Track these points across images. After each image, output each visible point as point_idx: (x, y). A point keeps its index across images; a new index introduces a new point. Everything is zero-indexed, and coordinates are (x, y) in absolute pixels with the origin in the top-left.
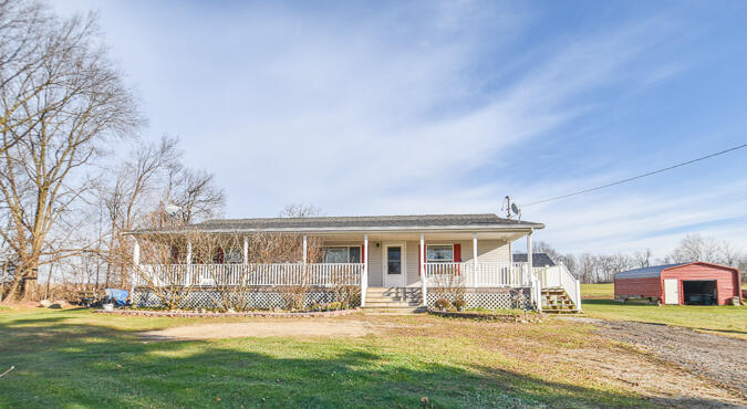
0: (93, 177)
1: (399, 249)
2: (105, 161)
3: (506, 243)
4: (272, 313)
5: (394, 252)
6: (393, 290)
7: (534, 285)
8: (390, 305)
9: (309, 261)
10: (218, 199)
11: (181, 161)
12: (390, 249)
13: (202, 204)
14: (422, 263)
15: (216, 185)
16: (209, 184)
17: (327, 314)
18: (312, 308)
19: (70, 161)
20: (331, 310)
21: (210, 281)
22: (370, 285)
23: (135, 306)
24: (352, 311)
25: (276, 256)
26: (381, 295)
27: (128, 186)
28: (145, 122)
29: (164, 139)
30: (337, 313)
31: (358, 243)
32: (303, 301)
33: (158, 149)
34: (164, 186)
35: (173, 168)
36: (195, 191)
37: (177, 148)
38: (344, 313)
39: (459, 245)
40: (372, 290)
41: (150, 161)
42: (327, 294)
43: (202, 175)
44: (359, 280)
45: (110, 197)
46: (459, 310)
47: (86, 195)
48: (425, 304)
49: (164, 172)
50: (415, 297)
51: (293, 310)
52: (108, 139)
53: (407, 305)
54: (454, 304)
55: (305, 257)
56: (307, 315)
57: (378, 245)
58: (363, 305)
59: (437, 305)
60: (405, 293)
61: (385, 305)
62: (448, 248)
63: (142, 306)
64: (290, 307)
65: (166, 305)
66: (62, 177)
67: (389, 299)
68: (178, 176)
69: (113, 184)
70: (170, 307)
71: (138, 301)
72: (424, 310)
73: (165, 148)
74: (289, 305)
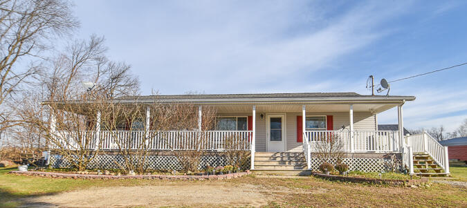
0: (35, 65)
1: (279, 120)
2: (46, 54)
3: (371, 115)
4: (170, 176)
5: (276, 122)
6: (279, 155)
7: (406, 151)
8: (277, 168)
9: (203, 128)
10: (133, 84)
11: (106, 55)
12: (273, 120)
13: (123, 88)
14: (304, 131)
15: (132, 73)
16: (127, 73)
17: (221, 177)
18: (206, 171)
19: (18, 52)
20: (224, 173)
21: (113, 146)
22: (257, 150)
23: (51, 167)
24: (243, 174)
25: (175, 123)
26: (267, 159)
27: (64, 72)
28: (77, 24)
29: (93, 38)
30: (230, 176)
31: (245, 114)
32: (198, 165)
33: (88, 45)
34: (93, 74)
35: (100, 60)
36: (116, 78)
37: (102, 45)
38: (236, 175)
39: (332, 117)
40: (259, 155)
41: (82, 54)
42: (219, 158)
43: (122, 66)
44: (248, 146)
45: (50, 81)
46: (341, 173)
47: (29, 79)
48: (309, 167)
49: (92, 63)
50: (299, 160)
51: (189, 172)
52: (48, 36)
53: (292, 168)
54: (337, 168)
55: (200, 125)
56: (202, 178)
57: (262, 116)
58: (252, 168)
59: (321, 168)
60: (289, 157)
61: (272, 168)
62: (322, 119)
63: (57, 168)
64: (186, 169)
65: (75, 166)
66: (11, 64)
67: (275, 163)
68: (104, 67)
69: (51, 71)
70: (78, 169)
71: (53, 163)
72: (309, 173)
73: (94, 45)
74: (186, 168)
